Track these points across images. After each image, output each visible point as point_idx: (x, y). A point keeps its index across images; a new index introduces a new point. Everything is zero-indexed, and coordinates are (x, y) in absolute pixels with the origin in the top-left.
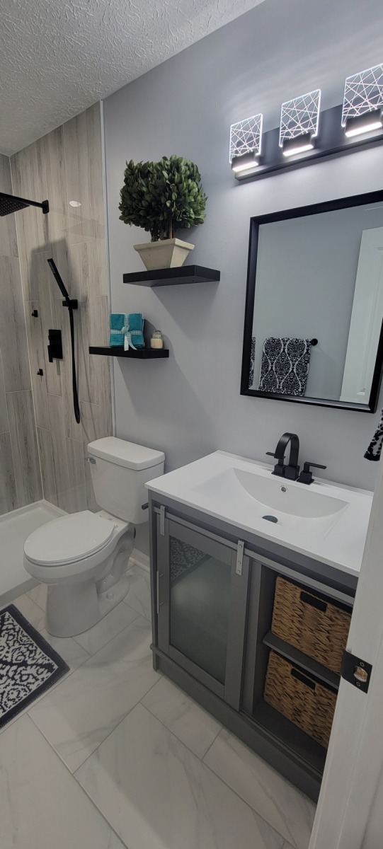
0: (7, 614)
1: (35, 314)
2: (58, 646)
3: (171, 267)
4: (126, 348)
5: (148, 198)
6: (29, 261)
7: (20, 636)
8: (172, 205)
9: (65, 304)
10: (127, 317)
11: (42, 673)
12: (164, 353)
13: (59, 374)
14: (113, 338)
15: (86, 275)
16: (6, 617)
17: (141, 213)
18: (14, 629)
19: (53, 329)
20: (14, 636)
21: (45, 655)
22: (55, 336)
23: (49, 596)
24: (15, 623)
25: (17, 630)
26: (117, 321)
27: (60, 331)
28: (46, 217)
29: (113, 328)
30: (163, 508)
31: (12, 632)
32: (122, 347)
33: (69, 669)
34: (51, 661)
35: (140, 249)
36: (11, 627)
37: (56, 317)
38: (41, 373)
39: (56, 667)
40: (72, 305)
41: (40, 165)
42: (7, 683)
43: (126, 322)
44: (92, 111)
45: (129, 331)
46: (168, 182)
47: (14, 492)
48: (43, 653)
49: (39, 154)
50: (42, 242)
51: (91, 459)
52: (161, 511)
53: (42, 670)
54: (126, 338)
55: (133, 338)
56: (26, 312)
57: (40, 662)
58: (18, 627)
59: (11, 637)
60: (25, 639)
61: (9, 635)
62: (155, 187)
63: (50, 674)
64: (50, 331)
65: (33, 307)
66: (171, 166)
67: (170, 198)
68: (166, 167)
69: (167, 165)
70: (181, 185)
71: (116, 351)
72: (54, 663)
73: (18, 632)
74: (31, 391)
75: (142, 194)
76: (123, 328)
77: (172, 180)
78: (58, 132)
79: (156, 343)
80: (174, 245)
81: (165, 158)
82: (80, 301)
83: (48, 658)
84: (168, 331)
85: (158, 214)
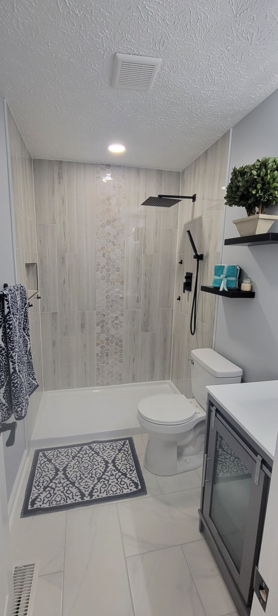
0: (128, 441)
1: (181, 263)
2: (146, 475)
3: (256, 234)
4: (221, 289)
5: (241, 190)
6: (182, 231)
7: (129, 458)
8: (257, 192)
9: (195, 257)
10: (226, 267)
11: (132, 486)
12: (251, 294)
13: (188, 301)
14: (215, 281)
15: (210, 238)
16: (127, 443)
17: (237, 200)
18: (128, 452)
19: (189, 272)
20: (126, 456)
21: (137, 477)
22: (189, 277)
23: (149, 441)
24: (129, 449)
25: (129, 453)
26: (219, 270)
27: (192, 274)
28: (194, 204)
29: (215, 275)
30: (214, 408)
31: (126, 453)
32: (219, 288)
33: (146, 494)
34: (139, 482)
35: (237, 223)
36: (127, 450)
37: (190, 265)
38: (179, 299)
39: (140, 487)
40: (199, 258)
41: (195, 174)
42: (113, 480)
43: (225, 272)
44: (225, 136)
45: (225, 277)
46: (256, 177)
47: (154, 370)
48: (136, 475)
49: (195, 168)
50: (190, 219)
51: (192, 361)
52: (213, 409)
53: (133, 484)
54: (223, 282)
55: (228, 282)
56: (177, 261)
57: (133, 479)
58: (130, 452)
59: (124, 456)
60: (131, 461)
61: (124, 454)
62: (247, 181)
63: (135, 489)
64: (187, 273)
65: (181, 258)
66: (260, 166)
67: (256, 188)
68: (257, 167)
69: (257, 165)
70: (265, 178)
71: (215, 290)
72: (139, 484)
73: (129, 455)
74: (173, 310)
75: (238, 187)
76: (222, 275)
77: (259, 175)
78: (206, 153)
79: (246, 287)
80: (258, 218)
81: (258, 160)
82: (205, 255)
83: (138, 479)
84: (255, 279)
85: (248, 199)
